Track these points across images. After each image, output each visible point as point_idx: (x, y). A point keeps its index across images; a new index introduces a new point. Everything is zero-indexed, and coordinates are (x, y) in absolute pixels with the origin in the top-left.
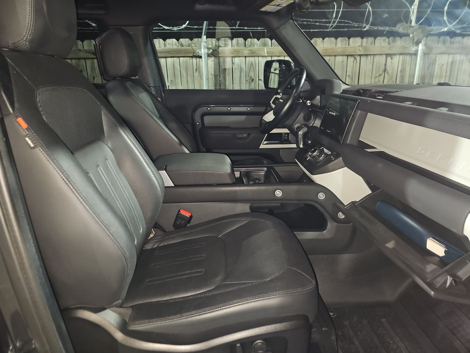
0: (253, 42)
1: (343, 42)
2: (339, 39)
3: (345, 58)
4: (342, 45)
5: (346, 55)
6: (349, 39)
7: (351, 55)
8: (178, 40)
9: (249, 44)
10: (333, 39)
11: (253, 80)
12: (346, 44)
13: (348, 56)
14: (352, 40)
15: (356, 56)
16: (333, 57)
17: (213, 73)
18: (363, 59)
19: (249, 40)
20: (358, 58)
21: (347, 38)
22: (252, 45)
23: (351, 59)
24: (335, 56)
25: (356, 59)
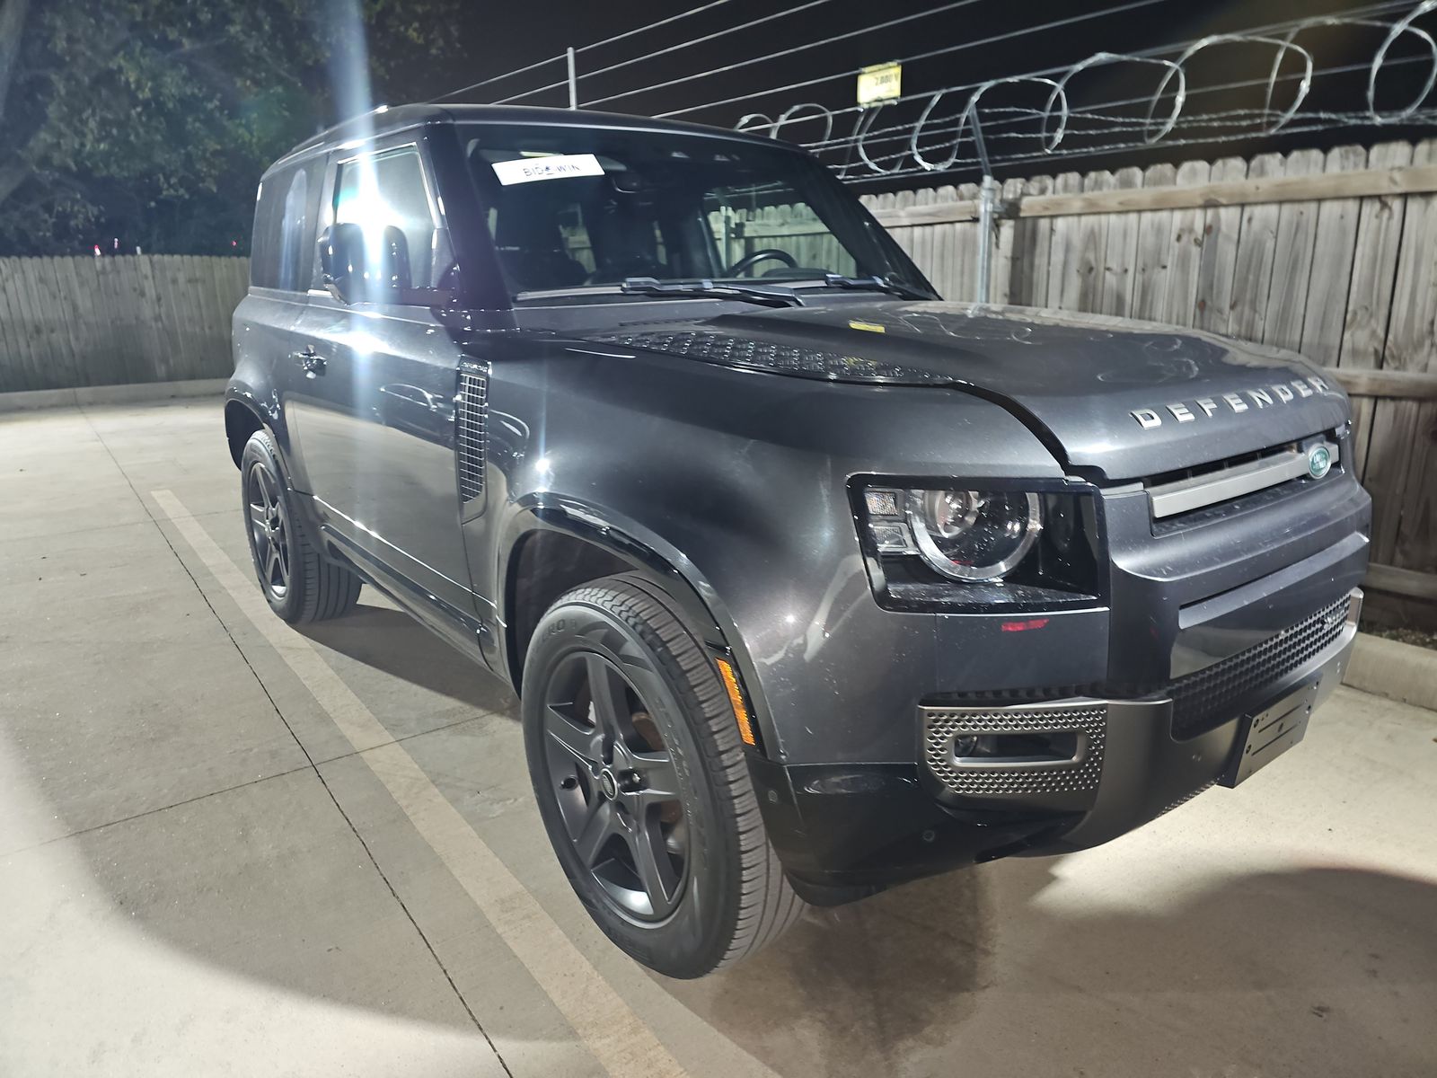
0: (1099, 179)
1: (1347, 158)
2: (1336, 152)
3: (1352, 206)
4: (1343, 168)
5: (1355, 198)
6: (1368, 147)
7: (1371, 197)
8: (956, 187)
9: (1092, 184)
10: (1315, 154)
11: (1091, 269)
12: (1356, 165)
13: (1361, 198)
14: (1376, 150)
15: (1389, 201)
16: (1313, 206)
17: (1009, 254)
18: (1414, 206)
19: (1092, 175)
20: (1396, 205)
21: (1360, 149)
22: (1098, 185)
23: (1370, 209)
24: (1320, 200)
25: (1390, 209)
